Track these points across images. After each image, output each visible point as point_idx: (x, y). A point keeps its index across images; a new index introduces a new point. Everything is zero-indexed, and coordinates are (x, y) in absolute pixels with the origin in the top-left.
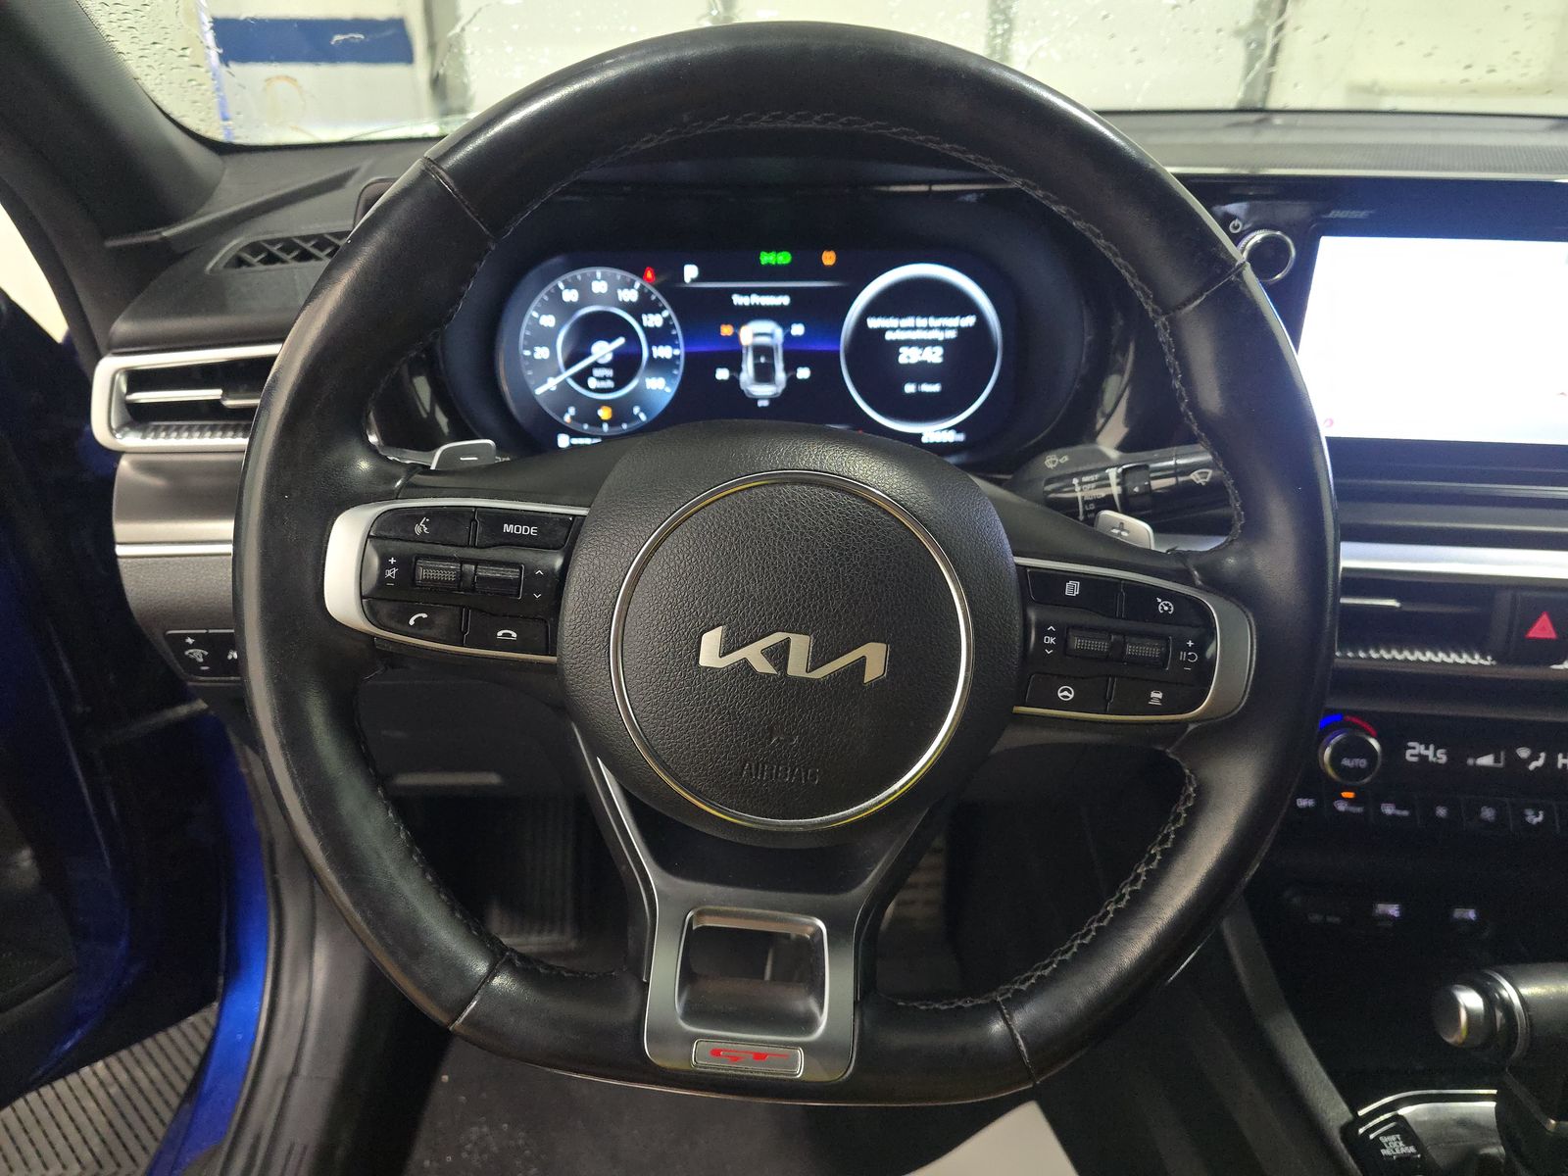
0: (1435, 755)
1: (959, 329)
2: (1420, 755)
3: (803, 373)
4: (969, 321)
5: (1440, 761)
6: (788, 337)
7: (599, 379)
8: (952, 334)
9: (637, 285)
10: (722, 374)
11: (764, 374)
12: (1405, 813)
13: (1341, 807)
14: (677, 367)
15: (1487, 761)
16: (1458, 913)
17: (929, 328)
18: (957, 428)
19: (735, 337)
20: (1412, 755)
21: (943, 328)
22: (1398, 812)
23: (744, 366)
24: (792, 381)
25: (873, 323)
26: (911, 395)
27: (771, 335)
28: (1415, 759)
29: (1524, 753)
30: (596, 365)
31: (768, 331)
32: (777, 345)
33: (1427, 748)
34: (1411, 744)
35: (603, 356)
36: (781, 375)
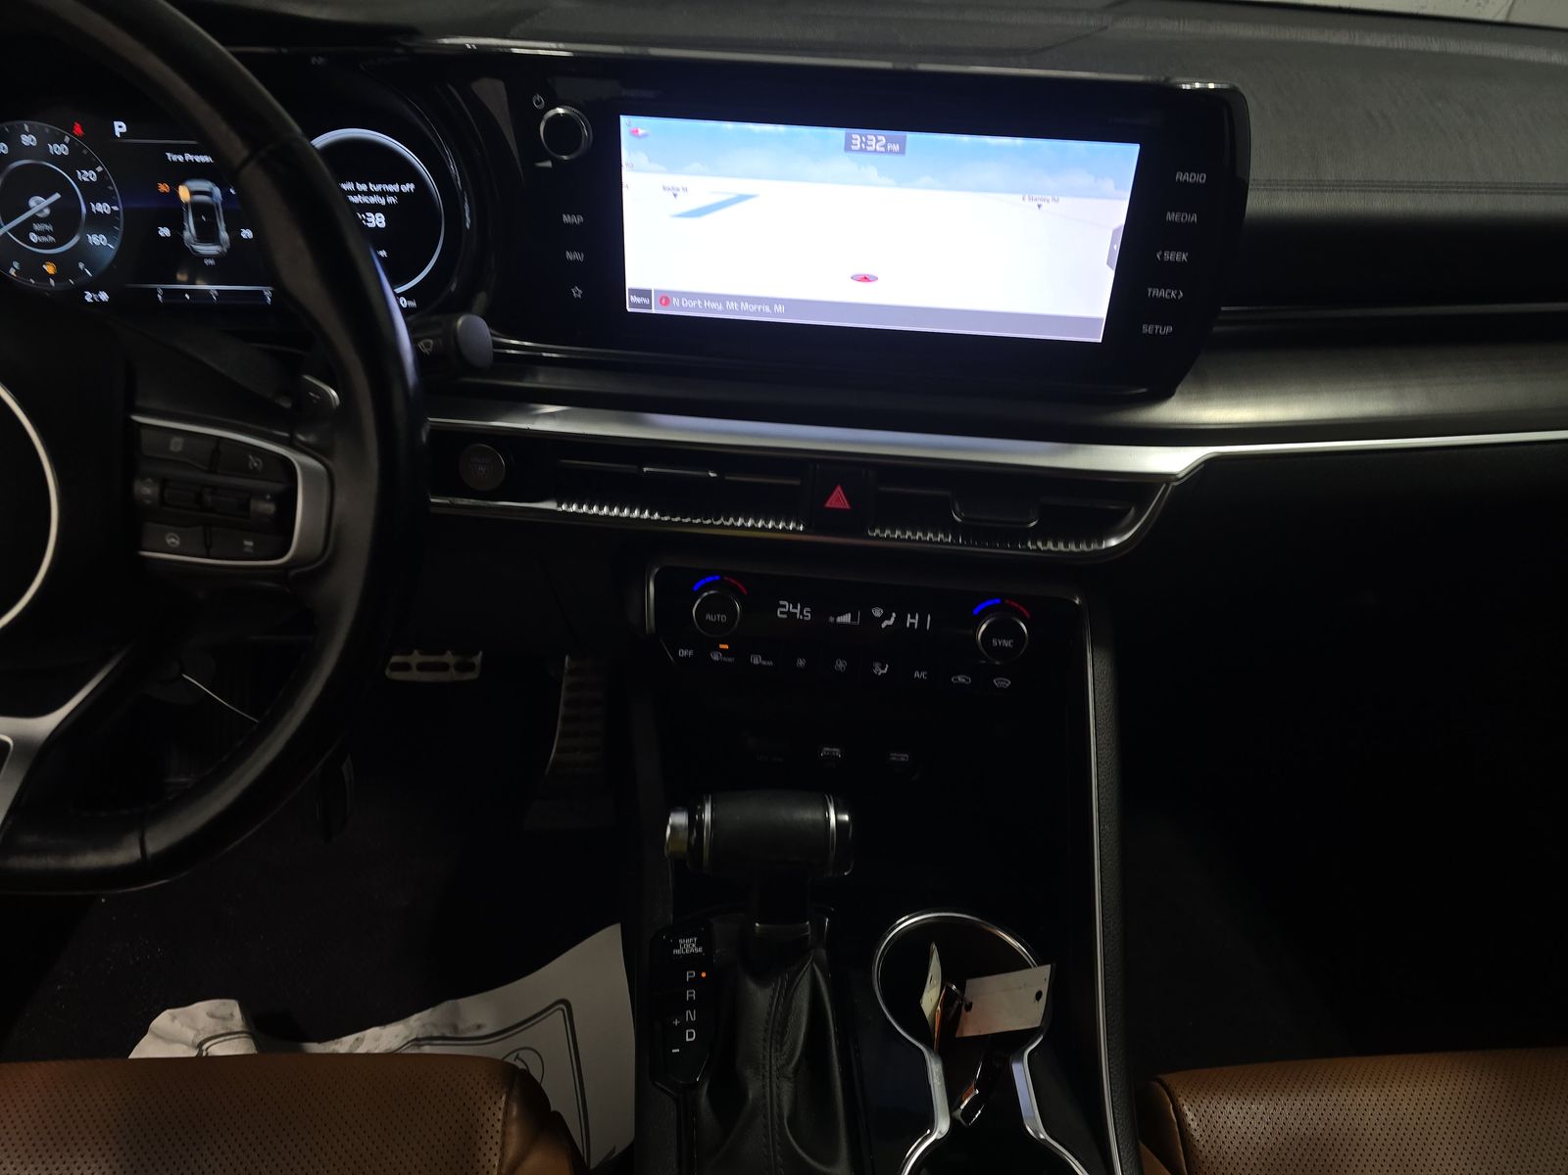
0: (801, 612)
1: (400, 195)
2: (788, 613)
3: (248, 234)
4: (409, 187)
5: (806, 618)
6: (227, 198)
7: (39, 233)
8: (392, 200)
9: (67, 139)
10: (165, 232)
11: (207, 234)
12: (770, 663)
13: (716, 657)
14: (118, 223)
15: (846, 618)
16: (894, 757)
17: (369, 193)
19: (175, 194)
20: (781, 613)
21: (383, 194)
22: (764, 663)
23: (186, 225)
24: (236, 240)
27: (209, 194)
28: (785, 616)
29: (878, 613)
30: (35, 219)
31: (207, 190)
32: (217, 204)
33: (795, 607)
34: (782, 603)
35: (41, 211)
36: (224, 235)
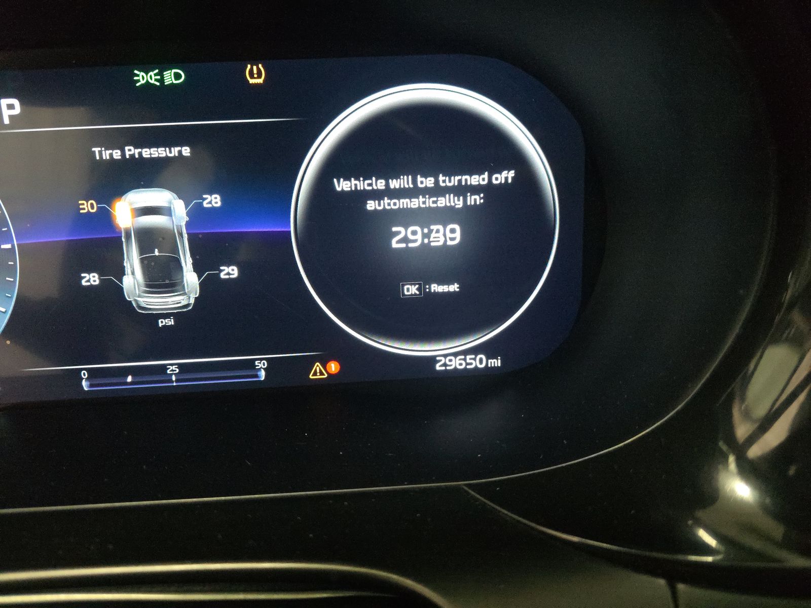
1: (488, 190)
3: (230, 272)
4: (506, 176)
6: (197, 214)
8: (475, 199)
10: (91, 279)
11: (161, 276)
14: (11, 271)
17: (438, 191)
18: (487, 349)
19: (105, 218)
21: (461, 190)
23: (126, 264)
24: (209, 285)
25: (343, 185)
26: (412, 298)
27: (165, 211)
31: (163, 204)
32: (178, 228)
36: (191, 279)
